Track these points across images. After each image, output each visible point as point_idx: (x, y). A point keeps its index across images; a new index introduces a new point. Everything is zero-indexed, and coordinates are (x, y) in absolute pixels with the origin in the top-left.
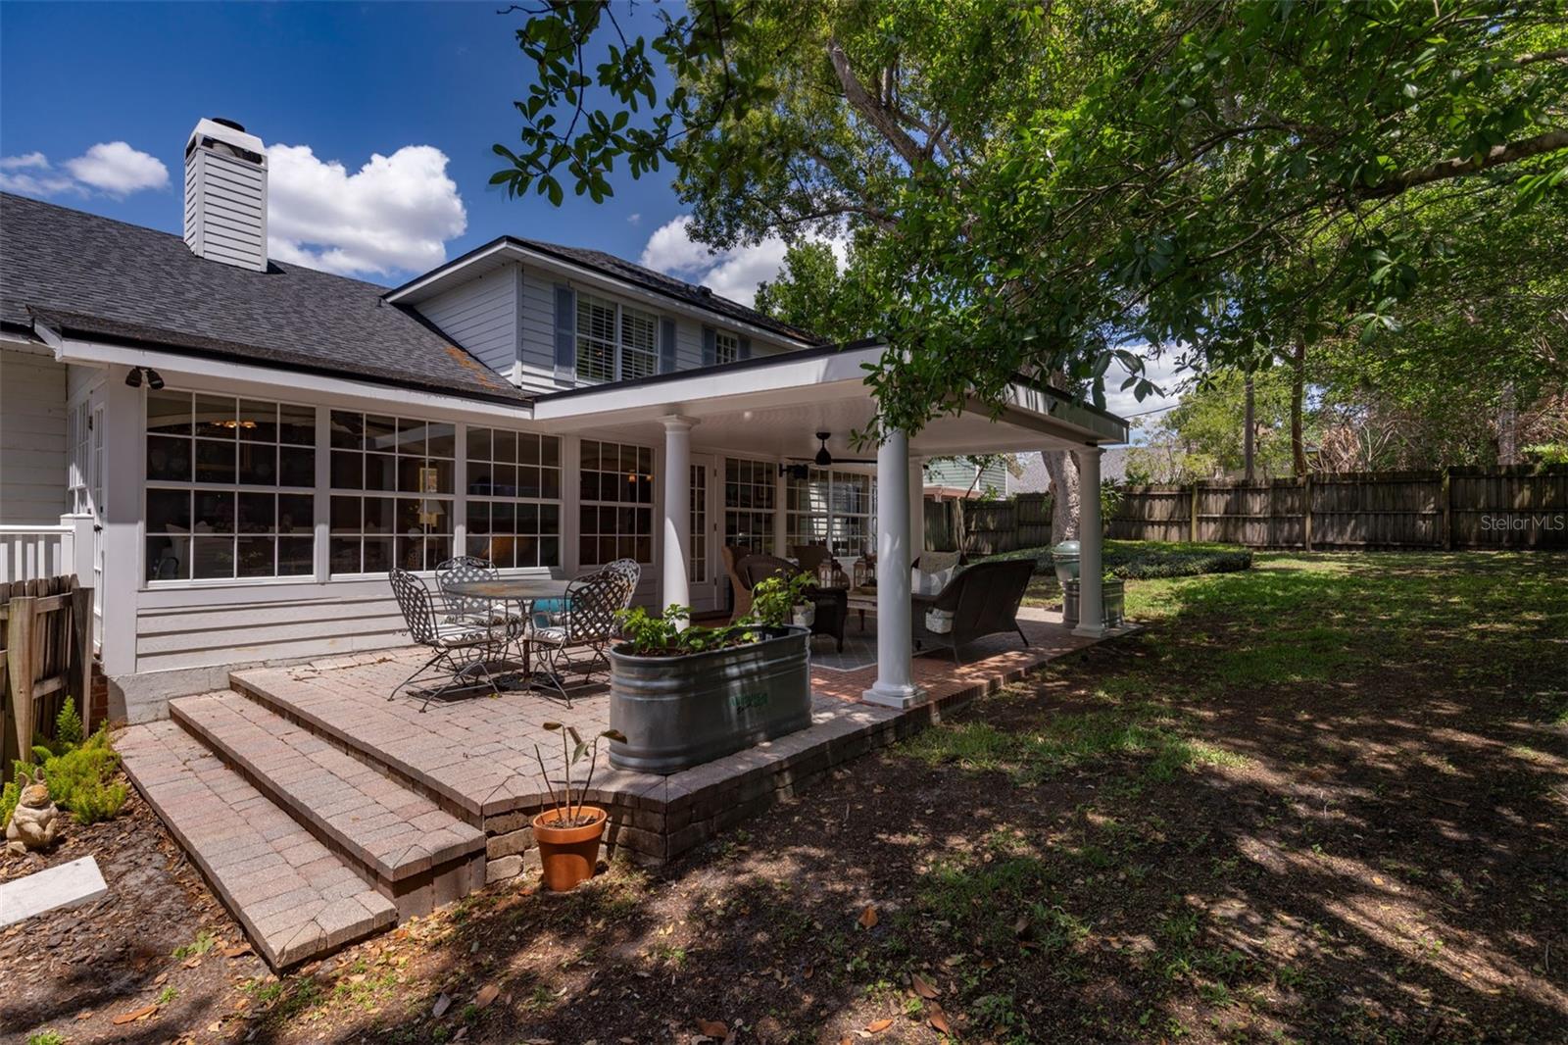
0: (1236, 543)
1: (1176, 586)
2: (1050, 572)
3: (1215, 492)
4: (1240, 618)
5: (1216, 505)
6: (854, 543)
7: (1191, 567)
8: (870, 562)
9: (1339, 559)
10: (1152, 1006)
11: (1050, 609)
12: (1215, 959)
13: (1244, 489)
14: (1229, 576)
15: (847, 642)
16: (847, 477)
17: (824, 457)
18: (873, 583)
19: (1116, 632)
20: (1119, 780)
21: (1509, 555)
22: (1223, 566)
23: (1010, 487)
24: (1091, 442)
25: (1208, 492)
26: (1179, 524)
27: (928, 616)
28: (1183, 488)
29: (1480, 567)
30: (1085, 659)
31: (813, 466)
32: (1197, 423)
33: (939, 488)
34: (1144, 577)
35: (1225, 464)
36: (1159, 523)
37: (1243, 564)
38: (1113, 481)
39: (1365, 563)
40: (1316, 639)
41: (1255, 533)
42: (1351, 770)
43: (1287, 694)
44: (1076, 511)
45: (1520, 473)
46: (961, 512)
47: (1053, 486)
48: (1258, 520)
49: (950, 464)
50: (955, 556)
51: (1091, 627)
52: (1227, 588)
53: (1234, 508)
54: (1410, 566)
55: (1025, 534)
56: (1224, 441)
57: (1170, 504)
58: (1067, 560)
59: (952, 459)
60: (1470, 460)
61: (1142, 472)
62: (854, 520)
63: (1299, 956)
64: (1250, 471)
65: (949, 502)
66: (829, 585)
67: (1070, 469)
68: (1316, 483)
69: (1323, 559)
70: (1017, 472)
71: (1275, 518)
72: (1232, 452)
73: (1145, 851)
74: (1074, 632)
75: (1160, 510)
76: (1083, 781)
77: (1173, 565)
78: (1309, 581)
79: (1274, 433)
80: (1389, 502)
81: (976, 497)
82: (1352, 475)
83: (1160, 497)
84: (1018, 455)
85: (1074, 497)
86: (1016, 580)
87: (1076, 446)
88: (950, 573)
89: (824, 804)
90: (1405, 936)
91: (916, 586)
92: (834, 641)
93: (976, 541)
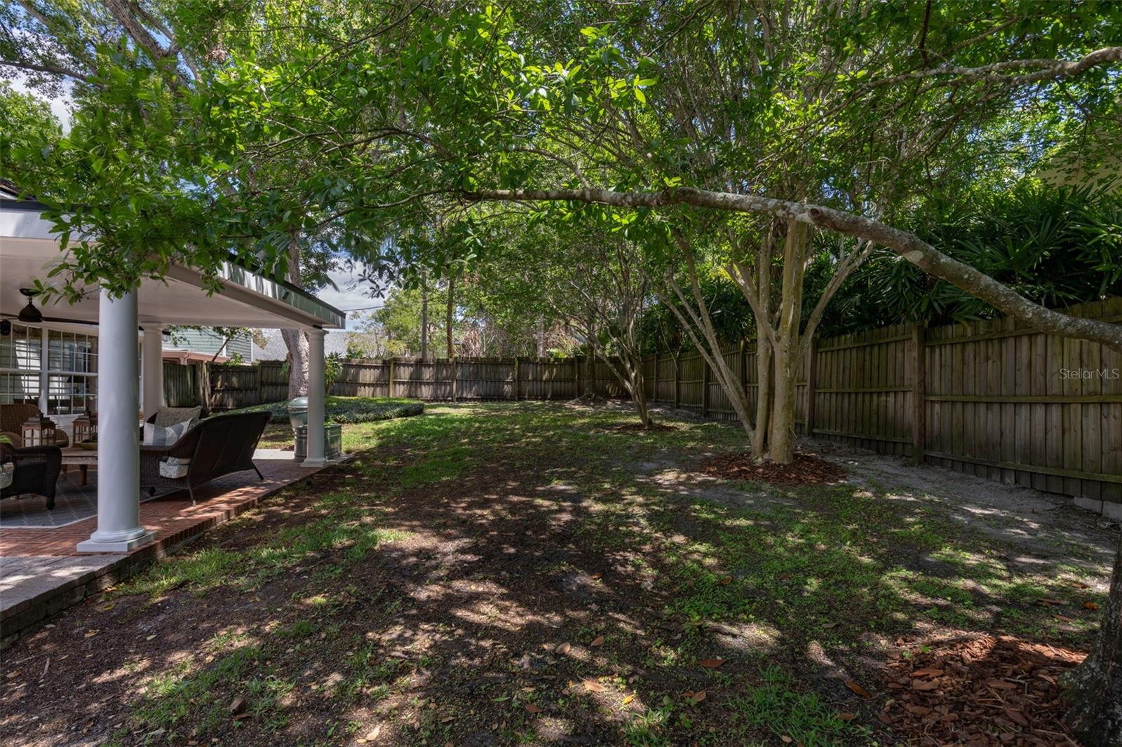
0: (417, 398)
1: (377, 427)
2: (285, 421)
3: (404, 365)
4: (414, 446)
5: (405, 373)
6: (78, 402)
7: (388, 414)
8: (93, 420)
9: (468, 407)
10: (338, 719)
11: (286, 449)
12: (382, 669)
13: (420, 364)
14: (409, 419)
15: (60, 498)
16: (68, 336)
17: (31, 314)
18: (94, 438)
19: (334, 462)
20: (327, 567)
21: (540, 403)
22: (406, 413)
23: (254, 355)
24: (317, 326)
25: (400, 365)
26: (381, 385)
27: (162, 464)
28: (384, 362)
29: (528, 409)
30: (309, 484)
31: (16, 322)
32: (395, 320)
33: (185, 352)
34: (357, 421)
35: (410, 346)
36: (369, 385)
37: (419, 411)
38: (337, 355)
39: (481, 409)
40: (455, 454)
41: (426, 391)
42: (467, 526)
43: (437, 489)
44: (306, 375)
45: (546, 363)
46: (207, 374)
47: (290, 356)
48: (428, 384)
49: (196, 332)
50: (196, 411)
51: (316, 460)
52: (407, 427)
53: (414, 376)
54: (499, 410)
55: (267, 392)
56: (411, 333)
57: (377, 372)
58: (299, 413)
59: (199, 328)
60: (526, 354)
61: (359, 349)
62: (78, 379)
63: (431, 647)
64: (424, 354)
65: (195, 366)
66: (37, 443)
67: (304, 345)
68: (458, 363)
69: (461, 407)
70: (263, 343)
71: (438, 383)
72: (416, 341)
73: (342, 613)
74: (302, 465)
75: (368, 376)
76: (299, 575)
77: (375, 413)
78: (452, 421)
79: (437, 332)
80: (492, 374)
81: (222, 362)
82: (476, 359)
83: (370, 367)
84: (263, 330)
85: (306, 365)
86: (253, 429)
87: (308, 328)
88: (186, 426)
89: (12, 668)
90: (483, 614)
91: (149, 438)
92: (44, 499)
93: (222, 397)
